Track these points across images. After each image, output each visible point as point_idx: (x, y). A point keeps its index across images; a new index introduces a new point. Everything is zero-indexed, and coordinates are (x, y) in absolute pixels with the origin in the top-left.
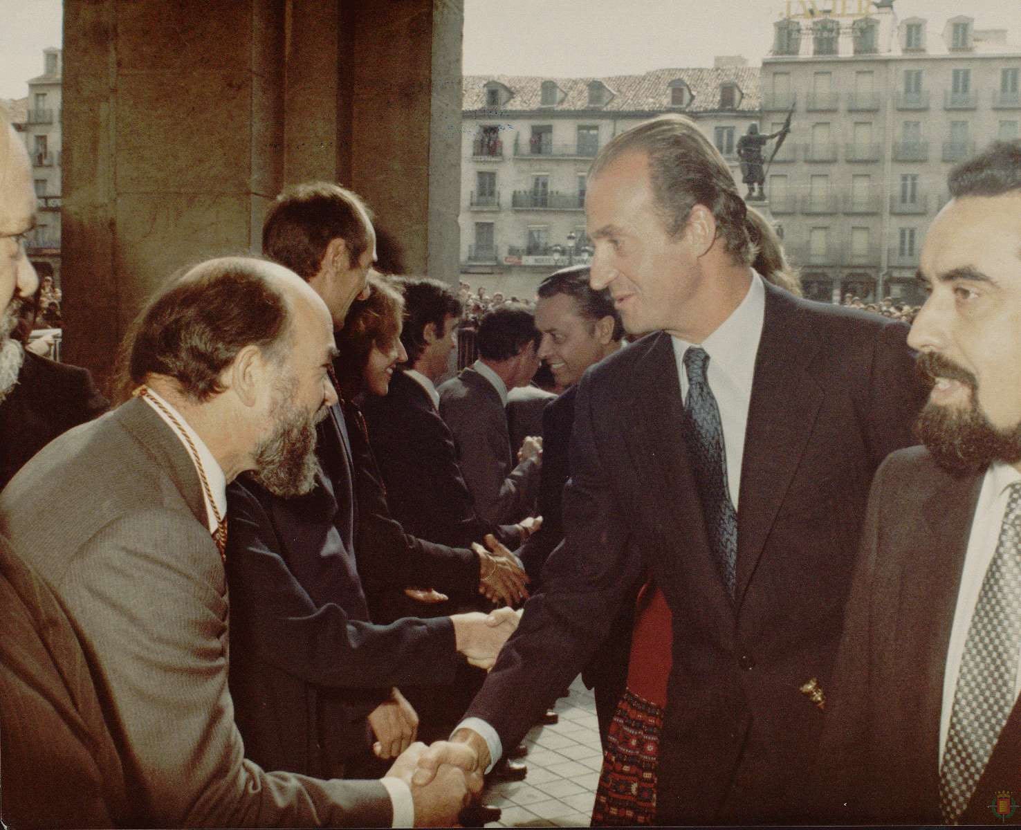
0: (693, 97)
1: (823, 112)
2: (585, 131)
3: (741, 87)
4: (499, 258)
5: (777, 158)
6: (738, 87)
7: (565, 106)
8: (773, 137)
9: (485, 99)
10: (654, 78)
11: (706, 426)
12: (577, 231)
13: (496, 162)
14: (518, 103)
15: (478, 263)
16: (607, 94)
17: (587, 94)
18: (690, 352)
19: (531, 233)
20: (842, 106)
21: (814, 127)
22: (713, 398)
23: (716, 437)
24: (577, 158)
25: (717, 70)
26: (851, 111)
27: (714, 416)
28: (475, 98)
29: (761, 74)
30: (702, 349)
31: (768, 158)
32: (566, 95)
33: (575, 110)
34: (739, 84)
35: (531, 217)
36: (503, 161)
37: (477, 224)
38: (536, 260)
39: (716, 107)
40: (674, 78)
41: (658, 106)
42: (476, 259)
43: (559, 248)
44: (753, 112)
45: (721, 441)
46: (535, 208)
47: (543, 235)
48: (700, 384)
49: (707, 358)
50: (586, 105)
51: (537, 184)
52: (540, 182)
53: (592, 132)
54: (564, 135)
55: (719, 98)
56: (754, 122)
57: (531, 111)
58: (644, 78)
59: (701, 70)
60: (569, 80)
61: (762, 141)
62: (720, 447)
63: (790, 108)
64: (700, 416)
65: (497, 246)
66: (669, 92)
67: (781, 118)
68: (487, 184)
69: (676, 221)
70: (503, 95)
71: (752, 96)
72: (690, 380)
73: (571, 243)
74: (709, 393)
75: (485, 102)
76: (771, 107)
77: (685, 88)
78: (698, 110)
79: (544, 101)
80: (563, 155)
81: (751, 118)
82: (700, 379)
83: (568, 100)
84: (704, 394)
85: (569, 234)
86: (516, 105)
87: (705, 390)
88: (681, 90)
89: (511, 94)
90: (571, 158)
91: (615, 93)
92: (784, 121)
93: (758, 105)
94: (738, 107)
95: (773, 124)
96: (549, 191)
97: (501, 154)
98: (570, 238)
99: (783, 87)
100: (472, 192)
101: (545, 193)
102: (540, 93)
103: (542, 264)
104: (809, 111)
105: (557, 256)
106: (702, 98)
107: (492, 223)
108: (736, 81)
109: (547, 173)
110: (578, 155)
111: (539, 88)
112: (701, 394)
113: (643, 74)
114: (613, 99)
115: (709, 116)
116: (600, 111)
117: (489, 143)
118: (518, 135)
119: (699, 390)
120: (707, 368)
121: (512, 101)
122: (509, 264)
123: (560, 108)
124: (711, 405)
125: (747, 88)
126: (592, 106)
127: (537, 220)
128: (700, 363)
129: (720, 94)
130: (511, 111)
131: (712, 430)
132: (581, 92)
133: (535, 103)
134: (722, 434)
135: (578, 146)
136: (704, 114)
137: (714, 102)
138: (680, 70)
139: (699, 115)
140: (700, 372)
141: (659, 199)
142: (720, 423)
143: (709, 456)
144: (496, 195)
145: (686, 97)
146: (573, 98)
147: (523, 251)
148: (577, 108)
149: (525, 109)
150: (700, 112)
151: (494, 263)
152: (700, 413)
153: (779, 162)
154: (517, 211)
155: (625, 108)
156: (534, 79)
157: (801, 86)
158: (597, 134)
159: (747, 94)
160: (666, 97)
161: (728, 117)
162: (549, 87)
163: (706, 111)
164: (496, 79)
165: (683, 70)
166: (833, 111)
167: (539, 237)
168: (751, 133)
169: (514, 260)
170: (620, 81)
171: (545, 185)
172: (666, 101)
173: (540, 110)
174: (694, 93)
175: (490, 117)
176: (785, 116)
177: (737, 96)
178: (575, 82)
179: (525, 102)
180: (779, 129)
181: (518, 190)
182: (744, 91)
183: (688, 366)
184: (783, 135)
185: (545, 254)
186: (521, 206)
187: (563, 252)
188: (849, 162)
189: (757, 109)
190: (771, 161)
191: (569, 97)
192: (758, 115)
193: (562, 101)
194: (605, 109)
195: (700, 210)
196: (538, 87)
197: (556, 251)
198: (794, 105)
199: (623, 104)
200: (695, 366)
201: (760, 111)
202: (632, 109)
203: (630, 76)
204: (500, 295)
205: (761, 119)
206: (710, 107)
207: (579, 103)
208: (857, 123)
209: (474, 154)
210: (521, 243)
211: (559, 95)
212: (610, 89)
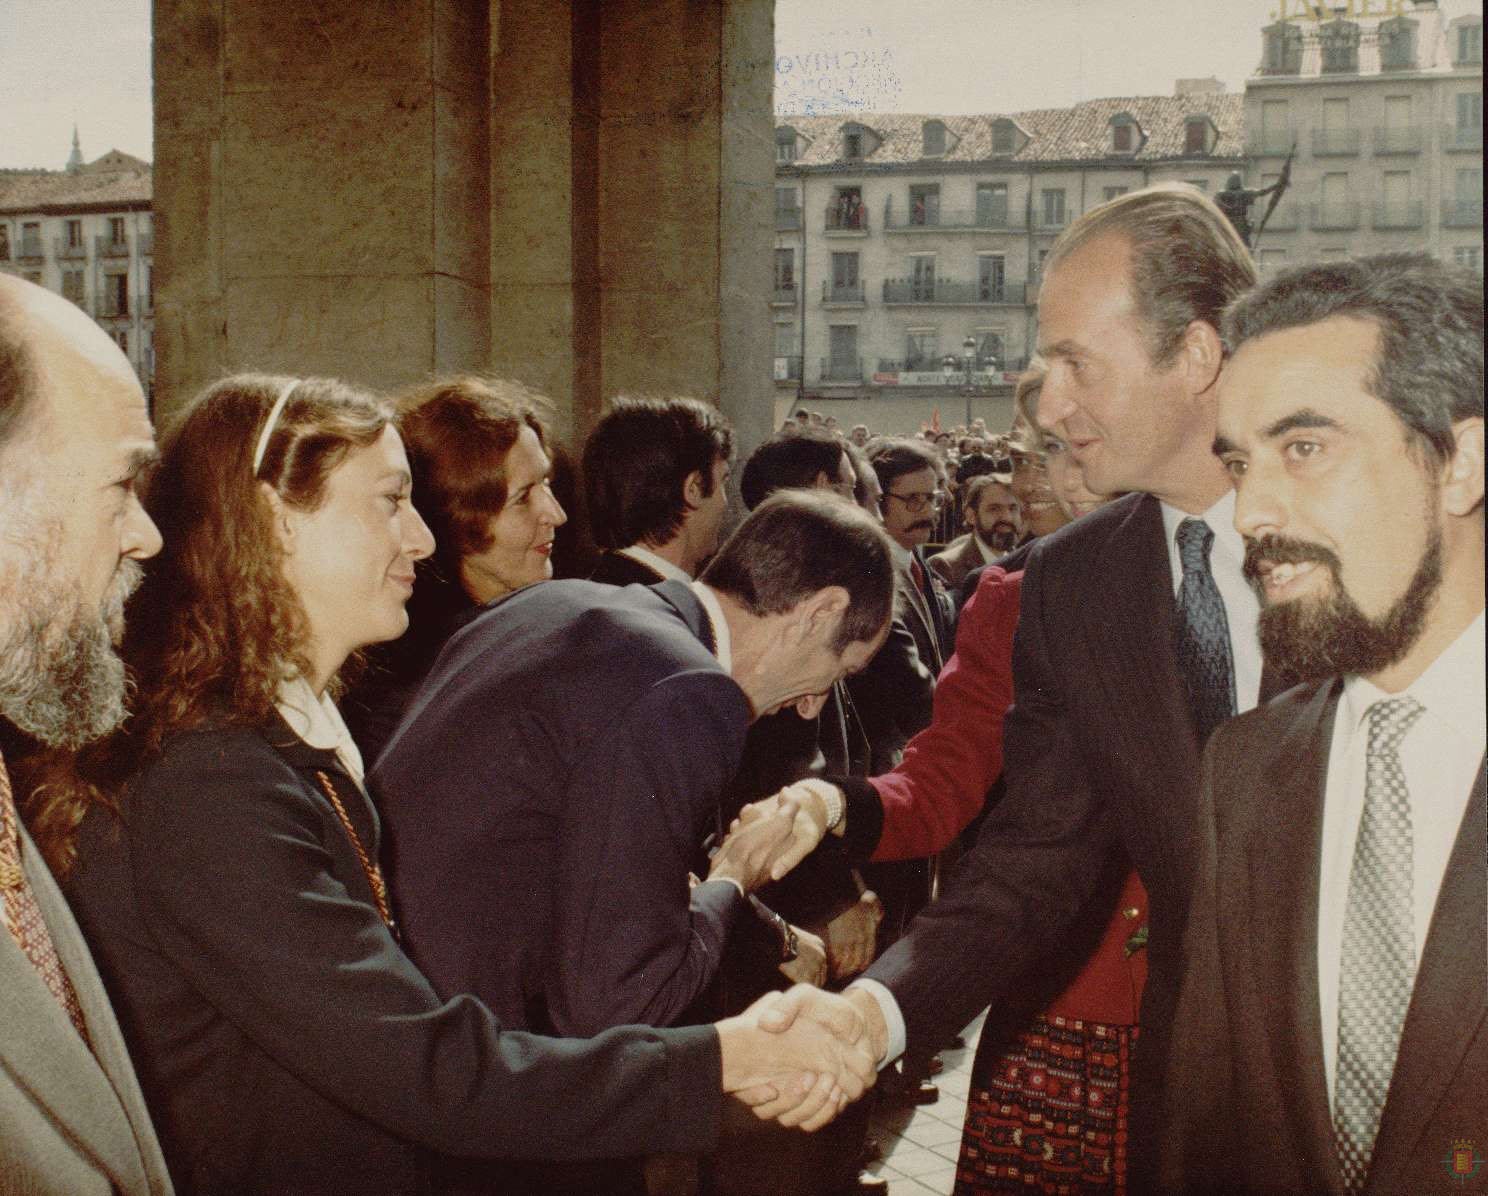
0: (1144, 139)
1: (1338, 157)
2: (987, 192)
3: (1216, 123)
4: (865, 376)
5: (1271, 223)
6: (1211, 123)
7: (959, 155)
8: (1264, 193)
9: (840, 148)
10: (1088, 113)
11: (1207, 635)
12: (977, 335)
13: (860, 238)
14: (889, 153)
15: (836, 384)
16: (1018, 135)
17: (989, 139)
18: (1186, 525)
19: (910, 338)
20: (1366, 147)
21: (1324, 179)
22: (1218, 595)
23: (1221, 653)
24: (977, 230)
25: (1180, 98)
26: (1378, 155)
27: (1219, 621)
28: (827, 147)
29: (1244, 103)
30: (1203, 523)
31: (1258, 225)
32: (960, 140)
33: (973, 161)
34: (1213, 118)
35: (909, 317)
36: (869, 236)
37: (832, 327)
38: (919, 379)
39: (1180, 152)
40: (1116, 112)
41: (1093, 152)
42: (831, 378)
43: (951, 360)
44: (1234, 158)
45: (1228, 657)
46: (915, 304)
47: (928, 341)
48: (1199, 572)
49: (1210, 536)
50: (989, 154)
51: (918, 270)
52: (924, 267)
53: (999, 192)
54: (957, 197)
55: (1183, 139)
56: (1235, 172)
57: (909, 164)
58: (1073, 113)
59: (1157, 99)
60: (965, 118)
61: (1248, 199)
62: (1226, 664)
63: (1289, 151)
64: (1199, 620)
65: (861, 359)
66: (1110, 131)
67: (1276, 167)
68: (846, 269)
69: (1165, 342)
70: (867, 142)
71: (1231, 136)
72: (1185, 567)
73: (969, 353)
74: (1213, 587)
75: (841, 154)
76: (1259, 151)
77: (1134, 129)
78: (1153, 156)
79: (927, 149)
80: (956, 226)
81: (1231, 167)
82: (1199, 566)
83: (963, 147)
84: (1206, 588)
85: (965, 340)
86: (887, 155)
87: (1206, 582)
88: (1127, 130)
89: (879, 139)
90: (966, 230)
91: (1030, 135)
92: (1280, 171)
93: (1240, 147)
94: (1212, 151)
95: (1264, 175)
96: (936, 278)
97: (866, 227)
98: (969, 345)
99: (1278, 120)
100: (825, 282)
101: (930, 281)
102: (921, 138)
103: (928, 383)
104: (1317, 156)
105: (948, 372)
106: (1159, 139)
107: (854, 327)
108: (1209, 114)
109: (932, 253)
110: (978, 225)
111: (920, 131)
112: (1199, 589)
113: (1071, 106)
114: (1026, 144)
115: (1169, 166)
116: (1009, 162)
117: (848, 210)
118: (890, 199)
119: (1197, 583)
120: (1209, 550)
121: (880, 151)
122: (881, 384)
123: (951, 158)
124: (1215, 604)
125: (1225, 123)
126: (998, 154)
127: (916, 320)
128: (1200, 544)
129: (1184, 133)
130: (880, 165)
131: (1215, 640)
132: (981, 135)
133: (915, 153)
134: (1230, 649)
135: (977, 212)
136: (1161, 163)
137: (1176, 144)
138: (1125, 99)
139: (1154, 164)
140: (1199, 555)
141: (1143, 309)
142: (1227, 632)
143: (1211, 678)
144: (860, 283)
145: (1136, 140)
146: (970, 143)
147: (900, 364)
148: (976, 158)
149: (900, 161)
150: (1156, 160)
151: (856, 384)
152: (1197, 616)
153: (1271, 231)
154: (890, 308)
155: (1046, 156)
156: (913, 118)
157: (1305, 118)
158: (1006, 196)
159: (1225, 133)
160: (1105, 140)
161: (1199, 167)
162: (934, 129)
163: (1165, 158)
164: (857, 121)
165: (1129, 100)
166: (1353, 155)
167: (922, 346)
168: (1233, 188)
169: (887, 377)
170: (1038, 118)
171: (930, 269)
172: (1106, 146)
173: (921, 162)
174: (1146, 133)
175: (849, 174)
176: (1282, 164)
177: (1210, 136)
178: (973, 121)
179: (899, 151)
180: (1273, 182)
181: (891, 278)
182: (1220, 129)
183: (1182, 547)
184: (1279, 190)
185: (933, 370)
186: (896, 301)
187: (958, 366)
188: (1376, 229)
189: (1239, 155)
190: (1262, 230)
191: (963, 143)
192: (1242, 162)
193: (954, 148)
194: (1016, 159)
195: (1200, 328)
196: (918, 127)
197: (948, 364)
198: (1294, 146)
199: (1044, 151)
200: (1194, 548)
201: (1245, 157)
202: (1056, 157)
203: (1053, 111)
204: (864, 430)
205: (1245, 168)
206: (1171, 152)
207: (979, 151)
208: (1389, 173)
209: (827, 228)
210: (896, 354)
211: (949, 140)
212: (1022, 129)
